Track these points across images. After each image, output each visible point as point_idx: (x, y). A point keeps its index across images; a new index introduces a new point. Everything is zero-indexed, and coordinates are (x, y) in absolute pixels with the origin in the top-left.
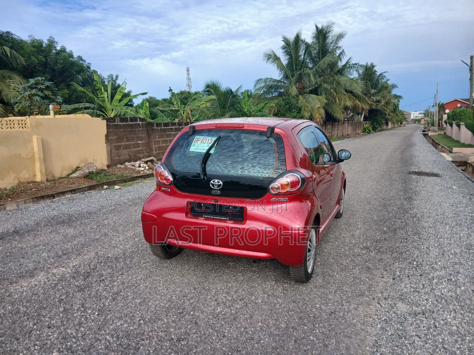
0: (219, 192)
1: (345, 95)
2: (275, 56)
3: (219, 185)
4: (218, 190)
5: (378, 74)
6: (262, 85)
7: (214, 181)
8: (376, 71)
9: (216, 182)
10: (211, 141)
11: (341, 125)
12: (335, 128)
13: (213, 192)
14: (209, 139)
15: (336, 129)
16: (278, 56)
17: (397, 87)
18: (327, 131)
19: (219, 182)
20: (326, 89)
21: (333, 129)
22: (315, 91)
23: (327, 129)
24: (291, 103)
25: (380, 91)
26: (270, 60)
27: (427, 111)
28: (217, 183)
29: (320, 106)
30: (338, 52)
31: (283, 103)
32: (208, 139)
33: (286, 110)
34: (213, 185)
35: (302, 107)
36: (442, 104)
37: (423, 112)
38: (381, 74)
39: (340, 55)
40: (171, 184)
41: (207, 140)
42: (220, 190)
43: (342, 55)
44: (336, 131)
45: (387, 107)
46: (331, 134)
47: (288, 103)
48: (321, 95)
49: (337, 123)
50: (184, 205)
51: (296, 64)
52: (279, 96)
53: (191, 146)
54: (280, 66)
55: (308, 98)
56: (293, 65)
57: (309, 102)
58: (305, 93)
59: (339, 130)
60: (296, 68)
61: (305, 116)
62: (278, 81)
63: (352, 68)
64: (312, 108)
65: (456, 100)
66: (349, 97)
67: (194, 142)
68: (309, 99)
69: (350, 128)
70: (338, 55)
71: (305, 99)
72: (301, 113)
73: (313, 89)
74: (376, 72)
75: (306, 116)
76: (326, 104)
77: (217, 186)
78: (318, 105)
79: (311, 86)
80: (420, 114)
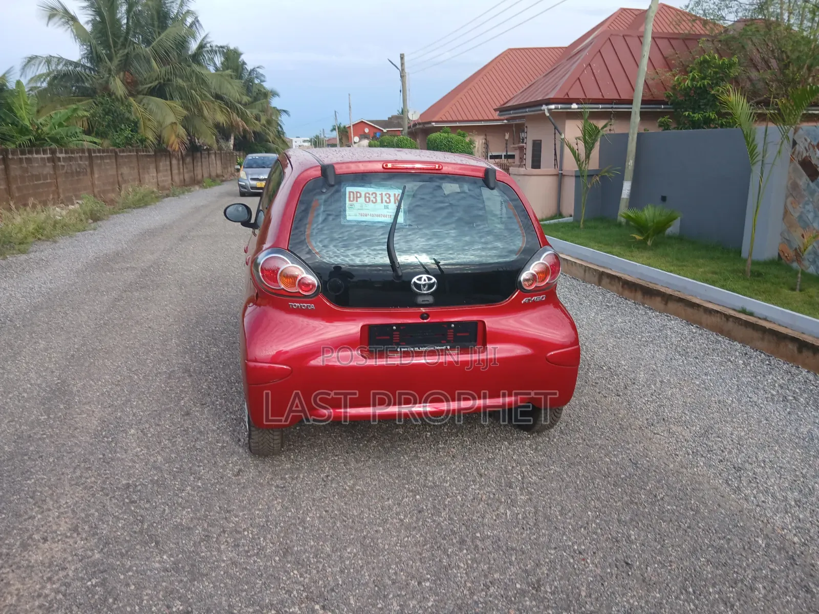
0: (431, 299)
1: (213, 102)
2: (66, 11)
3: (431, 286)
4: (427, 294)
5: (249, 67)
6: (43, 69)
7: (421, 278)
8: (244, 63)
9: (425, 280)
10: (389, 198)
11: (205, 158)
12: (197, 162)
13: (420, 300)
14: (380, 193)
15: (199, 164)
16: (72, 14)
17: (278, 95)
18: (187, 168)
19: (429, 279)
20: (180, 89)
21: (195, 164)
22: (160, 91)
23: (186, 164)
24: (115, 111)
25: (256, 99)
26: (56, 19)
27: (317, 137)
28: (427, 282)
29: (174, 121)
30: (189, 20)
31: (100, 110)
32: (378, 193)
33: (108, 126)
34: (418, 286)
35: (138, 121)
36: (344, 127)
37: (308, 139)
38: (253, 70)
39: (191, 26)
40: (316, 294)
41: (378, 195)
42: (432, 294)
43: (194, 26)
44: (199, 168)
45: (269, 129)
46: (192, 174)
47: (110, 110)
48: (172, 99)
49: (199, 155)
50: (356, 333)
51: (113, 34)
52: (84, 96)
53: (345, 211)
54: (80, 35)
55: (148, 104)
56: (107, 36)
57: (151, 112)
58: (139, 93)
59: (204, 167)
60: (115, 43)
61: (148, 138)
62: (76, 64)
63: (216, 53)
64: (160, 124)
65: (362, 122)
66: (220, 107)
67: (350, 200)
68: (150, 106)
69: (219, 163)
70: (188, 24)
71: (141, 106)
72: (139, 131)
73: (156, 86)
74: (246, 64)
75: (151, 138)
76: (186, 118)
77: (426, 287)
78: (171, 118)
79: (151, 80)
80: (304, 141)
